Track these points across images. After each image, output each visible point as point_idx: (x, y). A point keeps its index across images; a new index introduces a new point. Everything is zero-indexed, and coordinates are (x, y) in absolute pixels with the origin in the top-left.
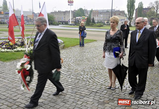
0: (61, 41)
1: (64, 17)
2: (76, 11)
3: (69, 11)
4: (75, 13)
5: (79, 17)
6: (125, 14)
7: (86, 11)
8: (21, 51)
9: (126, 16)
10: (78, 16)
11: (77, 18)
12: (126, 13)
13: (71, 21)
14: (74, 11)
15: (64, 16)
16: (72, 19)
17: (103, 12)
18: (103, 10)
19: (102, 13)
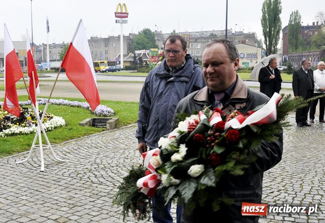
0: (109, 109)
1: (106, 52)
2: (135, 35)
3: (119, 37)
4: (133, 42)
5: (142, 52)
6: (256, 41)
7: (160, 34)
8: (21, 133)
9: (260, 46)
10: (140, 49)
11: (137, 52)
12: (259, 39)
13: (122, 60)
14: (129, 36)
15: (106, 49)
16: (125, 56)
17: (202, 38)
18: (202, 32)
19: (199, 38)
